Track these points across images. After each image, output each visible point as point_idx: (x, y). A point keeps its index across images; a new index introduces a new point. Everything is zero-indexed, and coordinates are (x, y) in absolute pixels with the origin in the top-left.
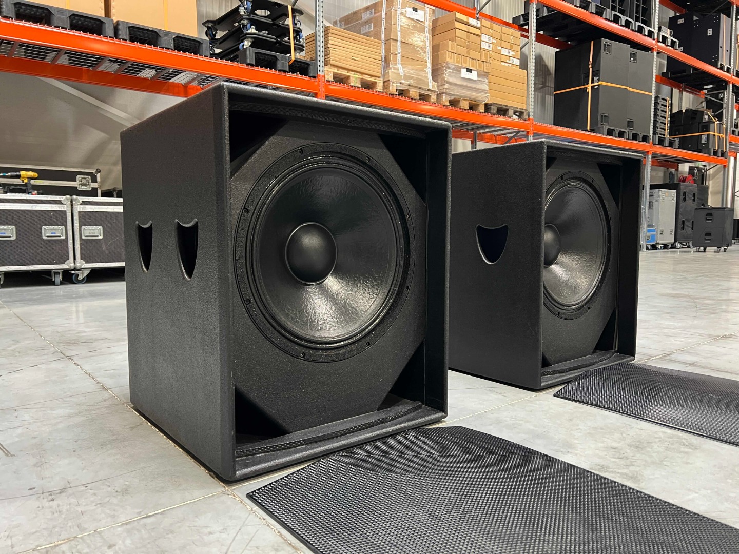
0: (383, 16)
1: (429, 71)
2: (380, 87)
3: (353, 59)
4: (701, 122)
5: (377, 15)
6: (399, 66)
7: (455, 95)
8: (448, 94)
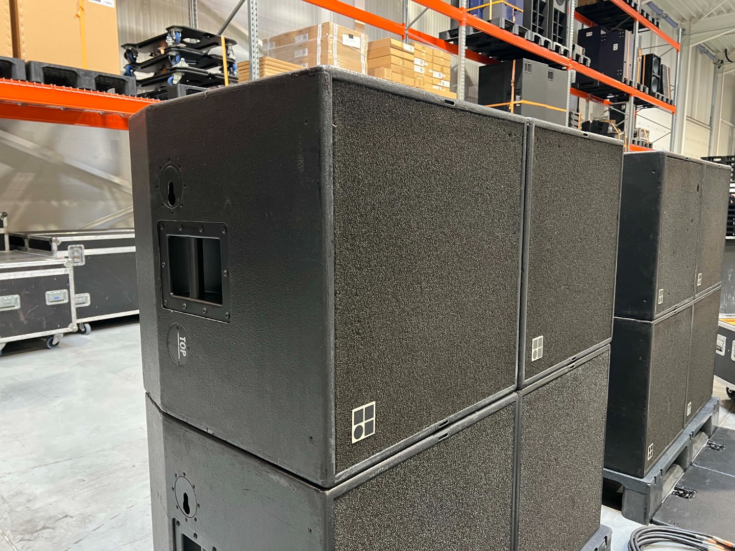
0: (319, 42)
5: (311, 40)
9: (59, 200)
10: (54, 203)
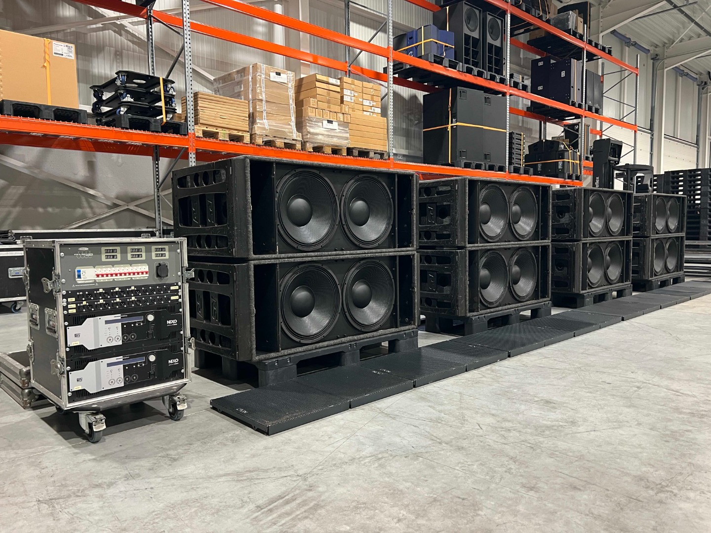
0: (250, 79)
1: (293, 124)
2: (247, 139)
3: (221, 118)
4: (557, 151)
5: (245, 78)
6: (265, 121)
7: (318, 143)
8: (312, 143)
9: (44, 207)
10: (41, 210)
